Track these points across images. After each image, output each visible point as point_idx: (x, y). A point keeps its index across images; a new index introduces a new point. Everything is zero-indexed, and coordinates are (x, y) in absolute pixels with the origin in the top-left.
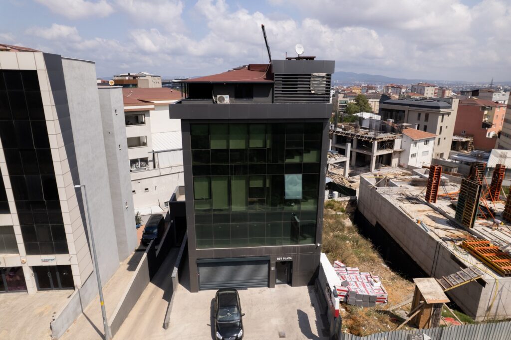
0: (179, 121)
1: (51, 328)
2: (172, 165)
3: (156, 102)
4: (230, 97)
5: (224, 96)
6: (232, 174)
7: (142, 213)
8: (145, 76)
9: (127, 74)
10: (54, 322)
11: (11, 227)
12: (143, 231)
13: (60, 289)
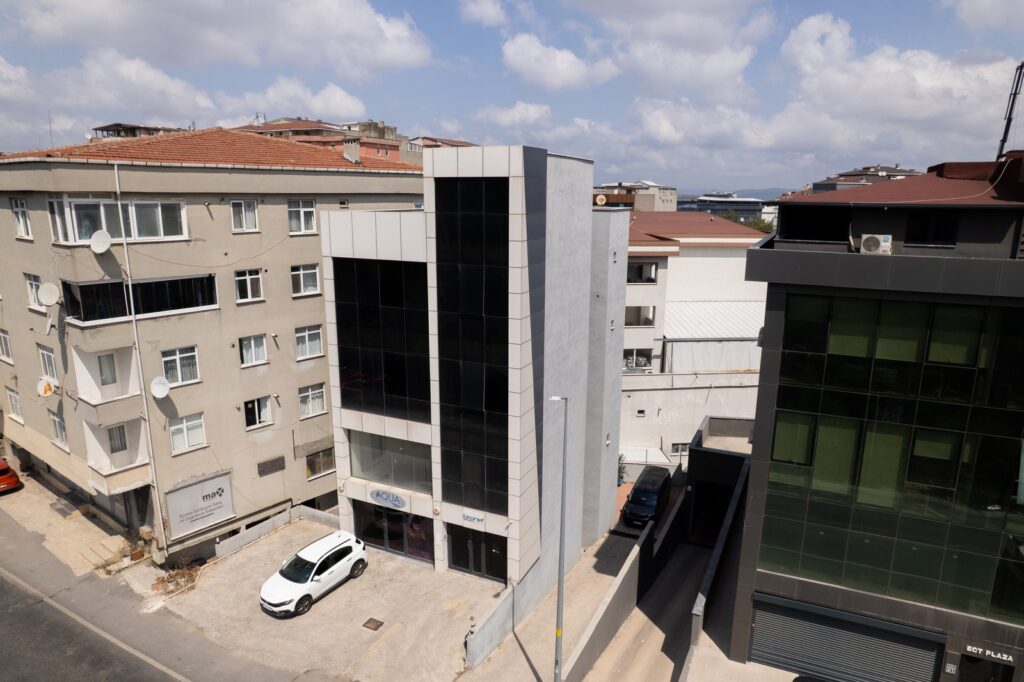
0: (764, 286)
1: (466, 644)
2: (700, 369)
3: (683, 240)
4: (893, 239)
5: (881, 237)
6: (871, 416)
7: (628, 458)
8: (647, 189)
9: (617, 184)
10: (472, 636)
11: (428, 448)
12: (628, 497)
13: (482, 576)
